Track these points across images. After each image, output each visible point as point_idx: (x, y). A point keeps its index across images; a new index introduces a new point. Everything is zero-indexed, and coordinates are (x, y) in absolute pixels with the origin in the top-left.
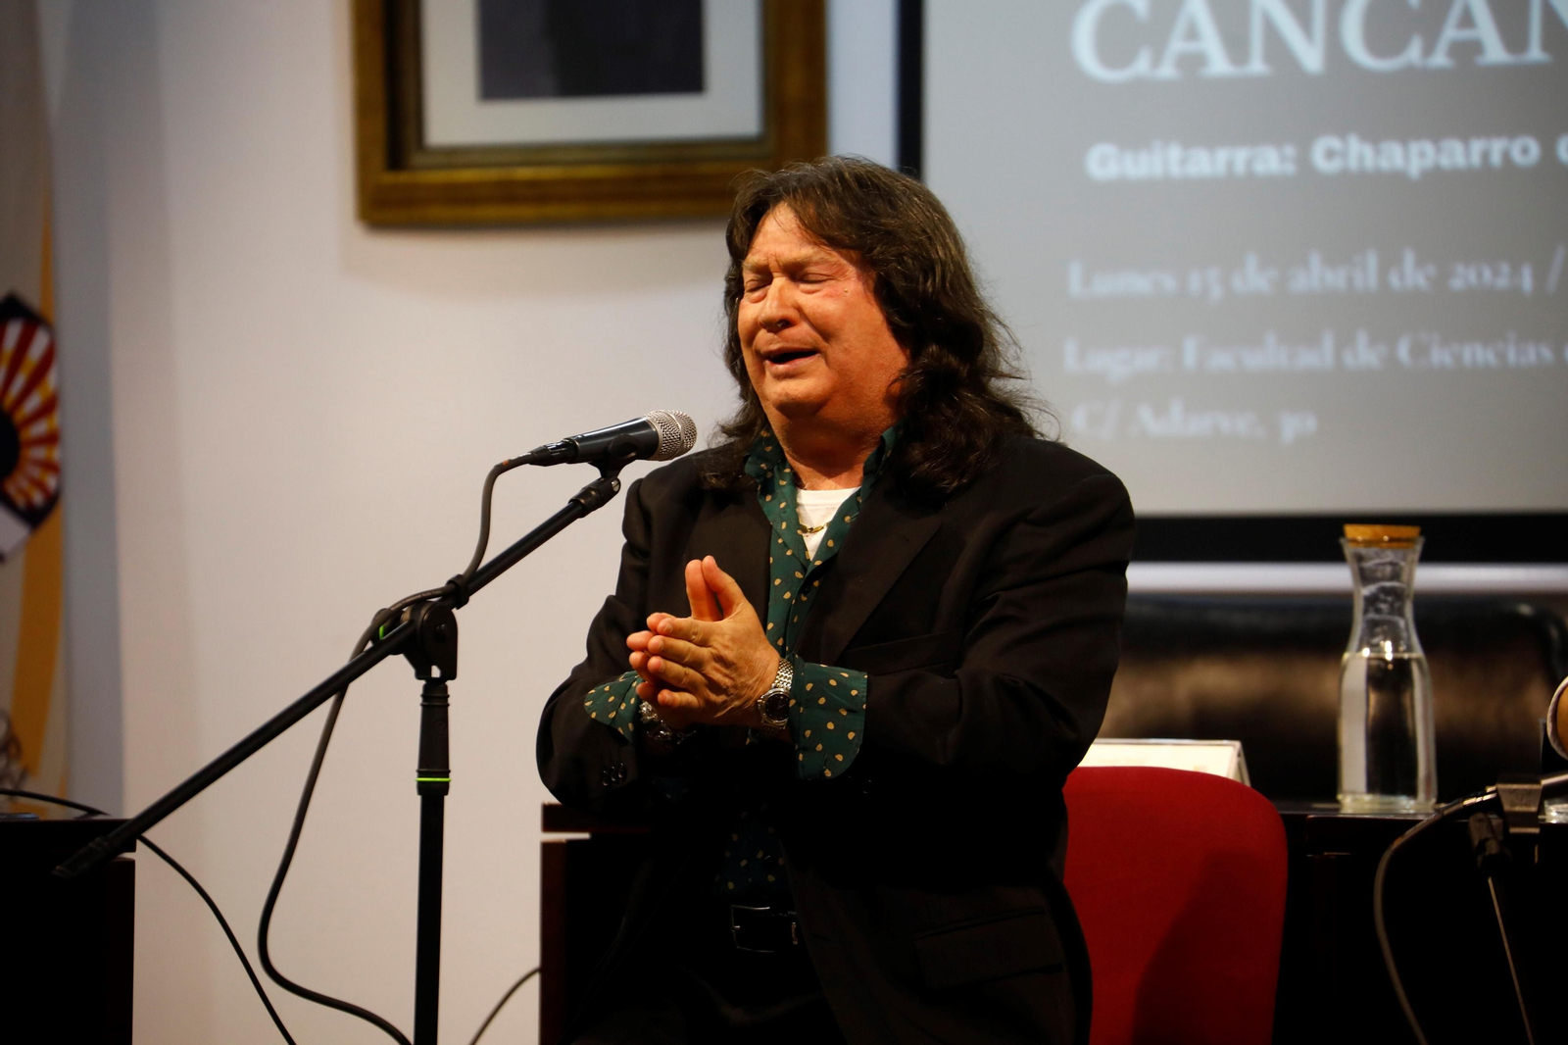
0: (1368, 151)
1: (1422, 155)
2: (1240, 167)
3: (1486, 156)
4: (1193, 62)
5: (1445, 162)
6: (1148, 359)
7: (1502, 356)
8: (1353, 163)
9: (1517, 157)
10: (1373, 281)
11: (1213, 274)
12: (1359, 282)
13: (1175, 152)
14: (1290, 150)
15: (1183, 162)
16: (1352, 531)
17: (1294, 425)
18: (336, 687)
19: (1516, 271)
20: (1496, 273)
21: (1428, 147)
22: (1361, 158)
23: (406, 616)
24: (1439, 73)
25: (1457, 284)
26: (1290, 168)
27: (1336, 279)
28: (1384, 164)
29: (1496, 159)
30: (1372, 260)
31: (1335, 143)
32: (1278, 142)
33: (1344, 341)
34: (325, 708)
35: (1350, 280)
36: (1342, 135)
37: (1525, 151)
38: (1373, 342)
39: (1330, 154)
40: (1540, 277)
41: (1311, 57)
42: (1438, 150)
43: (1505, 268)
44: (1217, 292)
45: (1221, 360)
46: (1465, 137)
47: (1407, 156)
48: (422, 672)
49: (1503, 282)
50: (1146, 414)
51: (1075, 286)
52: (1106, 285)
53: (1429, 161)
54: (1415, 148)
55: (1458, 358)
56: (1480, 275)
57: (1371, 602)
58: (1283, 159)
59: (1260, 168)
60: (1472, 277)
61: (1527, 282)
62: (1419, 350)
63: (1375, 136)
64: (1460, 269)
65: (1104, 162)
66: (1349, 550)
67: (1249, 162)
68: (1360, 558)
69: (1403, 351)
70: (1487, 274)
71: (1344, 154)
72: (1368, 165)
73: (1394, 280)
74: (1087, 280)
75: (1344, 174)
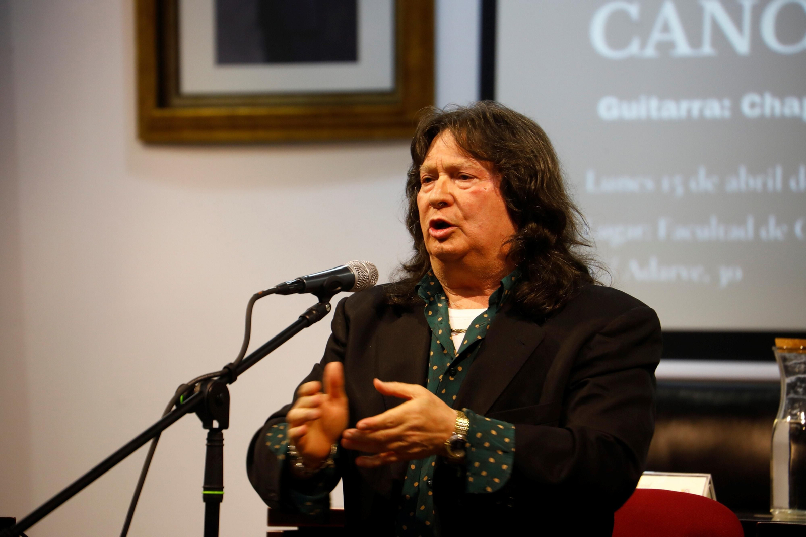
0: (777, 104)
2: (695, 112)
4: (666, 47)
6: (636, 232)
8: (767, 111)
10: (779, 185)
11: (678, 179)
12: (770, 184)
13: (654, 103)
14: (727, 103)
15: (659, 109)
16: (779, 342)
17: (728, 275)
18: (153, 434)
22: (773, 108)
23: (198, 389)
26: (727, 114)
27: (756, 183)
28: (787, 112)
30: (779, 172)
31: (756, 98)
32: (719, 97)
33: (761, 222)
34: (146, 447)
35: (765, 185)
36: (761, 94)
38: (778, 223)
39: (753, 105)
41: (741, 44)
44: (680, 191)
45: (682, 233)
47: (802, 107)
48: (207, 424)
50: (634, 266)
51: (591, 186)
52: (610, 185)
57: (792, 387)
58: (722, 108)
59: (708, 113)
63: (782, 94)
65: (609, 108)
66: (778, 354)
67: (701, 111)
68: (785, 359)
69: (798, 229)
71: (762, 106)
72: (778, 110)
73: (793, 184)
74: (598, 182)
75: (762, 118)
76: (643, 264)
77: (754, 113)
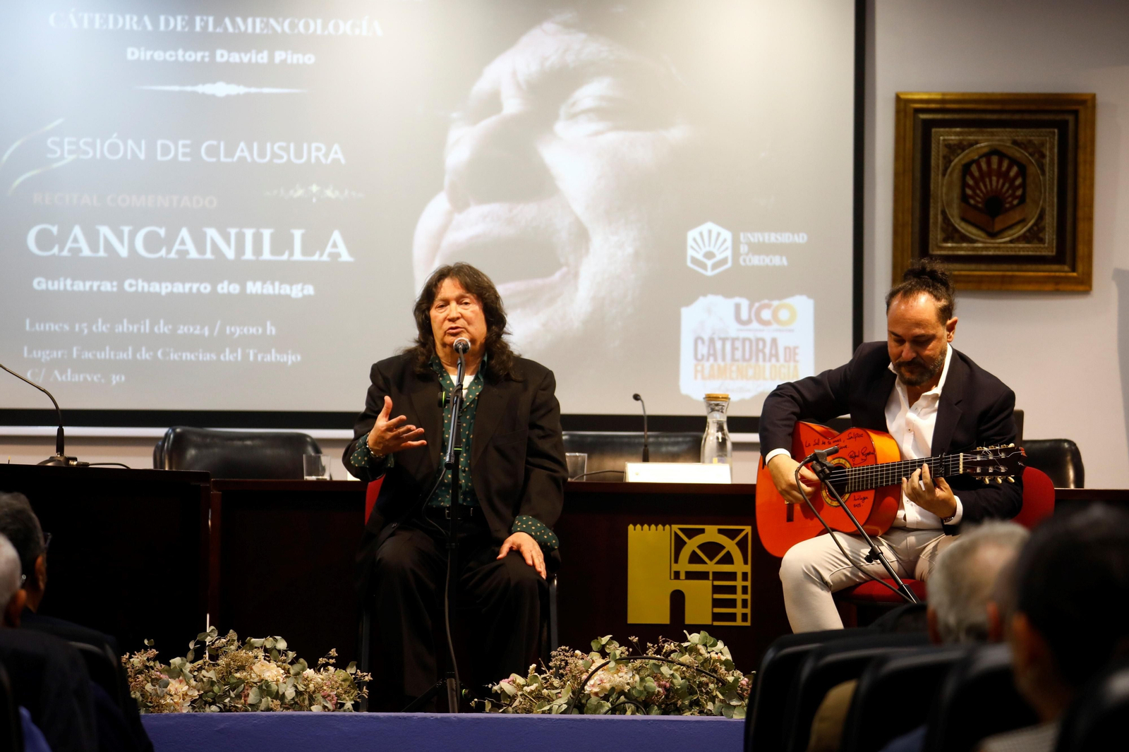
0: (146, 285)
1: (167, 287)
2: (95, 288)
3: (191, 289)
4: (76, 251)
5: (175, 290)
6: (58, 354)
7: (197, 357)
8: (140, 289)
9: (202, 289)
10: (148, 330)
11: (85, 325)
12: (142, 330)
13: (69, 282)
14: (115, 283)
15: (72, 285)
17: (115, 379)
19: (202, 328)
20: (195, 329)
21: (169, 285)
22: (143, 287)
24: (172, 260)
25: (180, 332)
26: (115, 289)
27: (134, 328)
28: (152, 290)
29: (194, 290)
30: (147, 322)
31: (133, 282)
32: (110, 280)
33: (136, 350)
35: (139, 329)
36: (136, 279)
37: (205, 288)
38: (147, 351)
39: (131, 285)
40: (211, 331)
41: (123, 252)
42: (173, 287)
43: (198, 328)
44: (86, 331)
45: (88, 355)
46: (184, 282)
47: (161, 287)
49: (197, 332)
50: (56, 373)
51: (28, 328)
52: (39, 327)
53: (169, 290)
54: (164, 285)
55: (181, 357)
56: (189, 329)
58: (112, 286)
59: (103, 289)
60: (186, 329)
61: (207, 333)
62: (165, 354)
63: (149, 280)
64: (181, 327)
65: (39, 283)
67: (99, 287)
69: (159, 354)
70: (191, 329)
71: (137, 285)
72: (146, 289)
73: (156, 330)
74: (32, 325)
75: (136, 291)
76: (63, 372)
77: (133, 289)
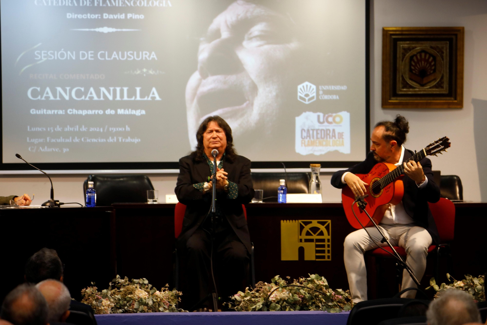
0: (76, 111)
1: (85, 112)
2: (56, 113)
3: (95, 112)
4: (48, 98)
5: (88, 113)
6: (41, 140)
7: (98, 141)
9: (99, 113)
10: (77, 130)
11: (52, 128)
12: (75, 130)
13: (45, 110)
14: (64, 111)
15: (46, 112)
17: (65, 150)
19: (100, 129)
20: (97, 129)
21: (86, 111)
22: (75, 112)
24: (87, 101)
25: (91, 130)
26: (64, 113)
27: (72, 129)
28: (79, 113)
29: (96, 113)
30: (77, 127)
31: (71, 110)
32: (62, 110)
33: (73, 138)
35: (74, 129)
36: (72, 109)
37: (101, 112)
38: (78, 138)
39: (70, 111)
40: (104, 129)
41: (67, 98)
42: (87, 112)
43: (98, 128)
44: (52, 131)
45: (53, 141)
47: (82, 112)
49: (98, 130)
50: (41, 148)
51: (29, 130)
52: (33, 129)
53: (86, 113)
54: (84, 111)
55: (91, 141)
56: (94, 129)
58: (63, 112)
59: (59, 113)
60: (93, 129)
61: (102, 130)
62: (85, 139)
63: (77, 109)
64: (91, 128)
65: (33, 111)
67: (57, 112)
69: (83, 140)
70: (95, 129)
71: (73, 111)
72: (76, 113)
73: (81, 130)
74: (30, 129)
75: (73, 114)
76: (43, 148)
77: (71, 113)
